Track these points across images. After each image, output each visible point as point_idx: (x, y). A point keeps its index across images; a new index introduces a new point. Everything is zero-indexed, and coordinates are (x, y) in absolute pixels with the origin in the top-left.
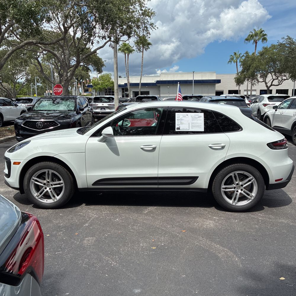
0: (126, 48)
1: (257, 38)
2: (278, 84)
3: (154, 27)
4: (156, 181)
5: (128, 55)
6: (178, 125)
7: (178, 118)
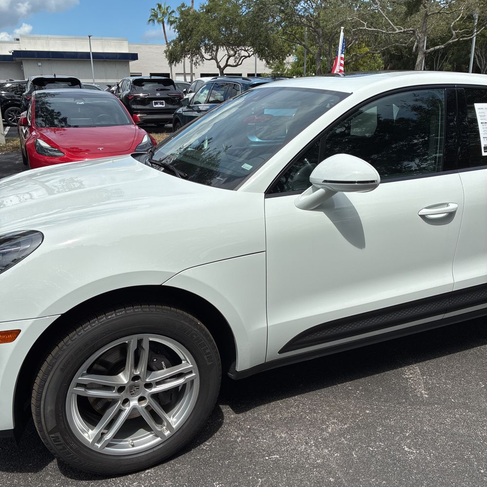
2: (235, 64)
6: (485, 139)
7: (482, 118)
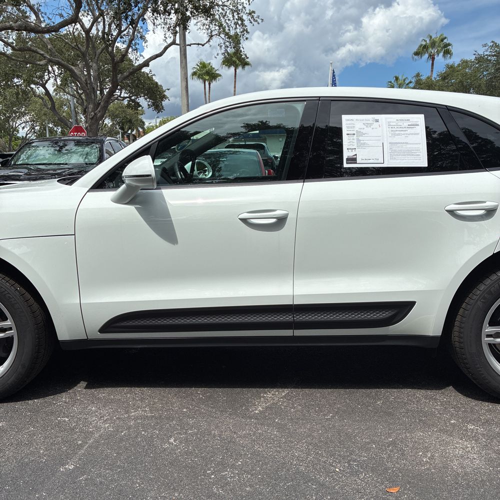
0: (207, 72)
1: (434, 51)
3: (256, 19)
4: (288, 318)
5: (210, 84)
6: (350, 150)
7: (350, 129)
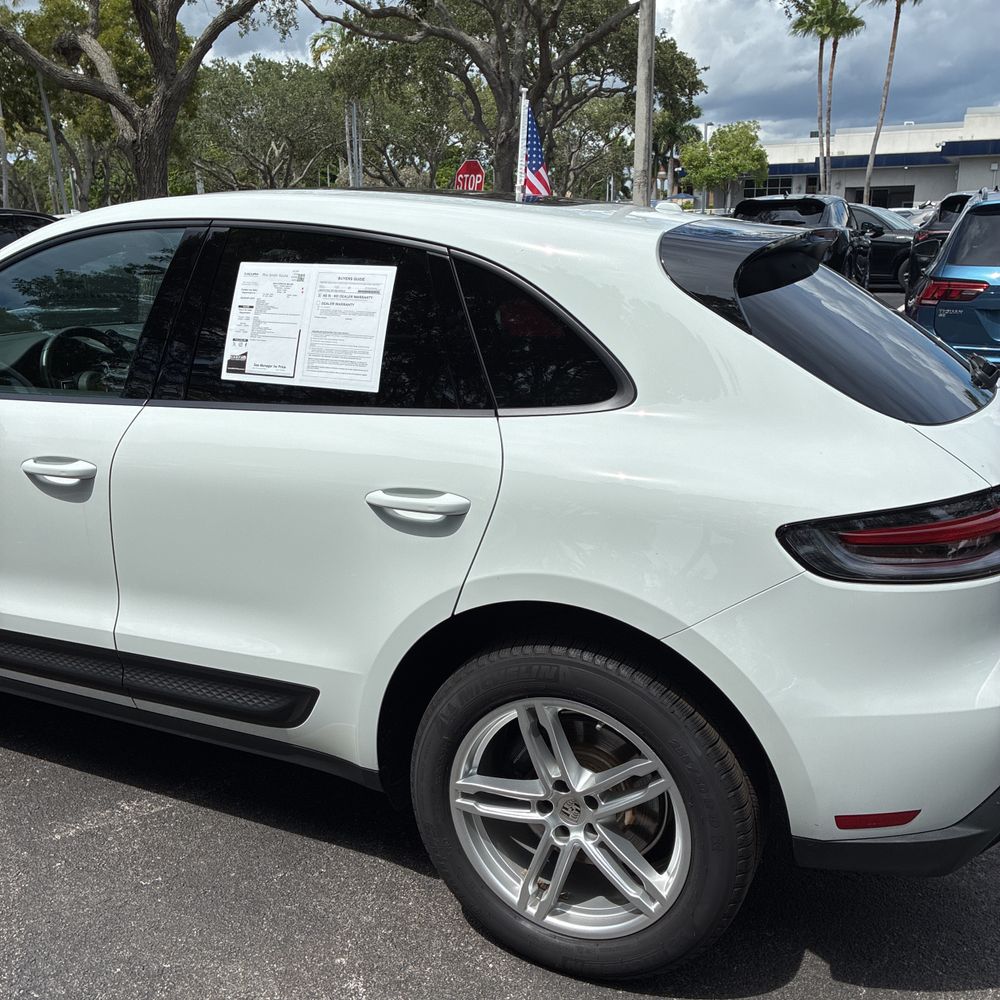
0: (828, 17)
4: (113, 674)
5: (835, 44)
6: (237, 343)
7: (247, 295)
